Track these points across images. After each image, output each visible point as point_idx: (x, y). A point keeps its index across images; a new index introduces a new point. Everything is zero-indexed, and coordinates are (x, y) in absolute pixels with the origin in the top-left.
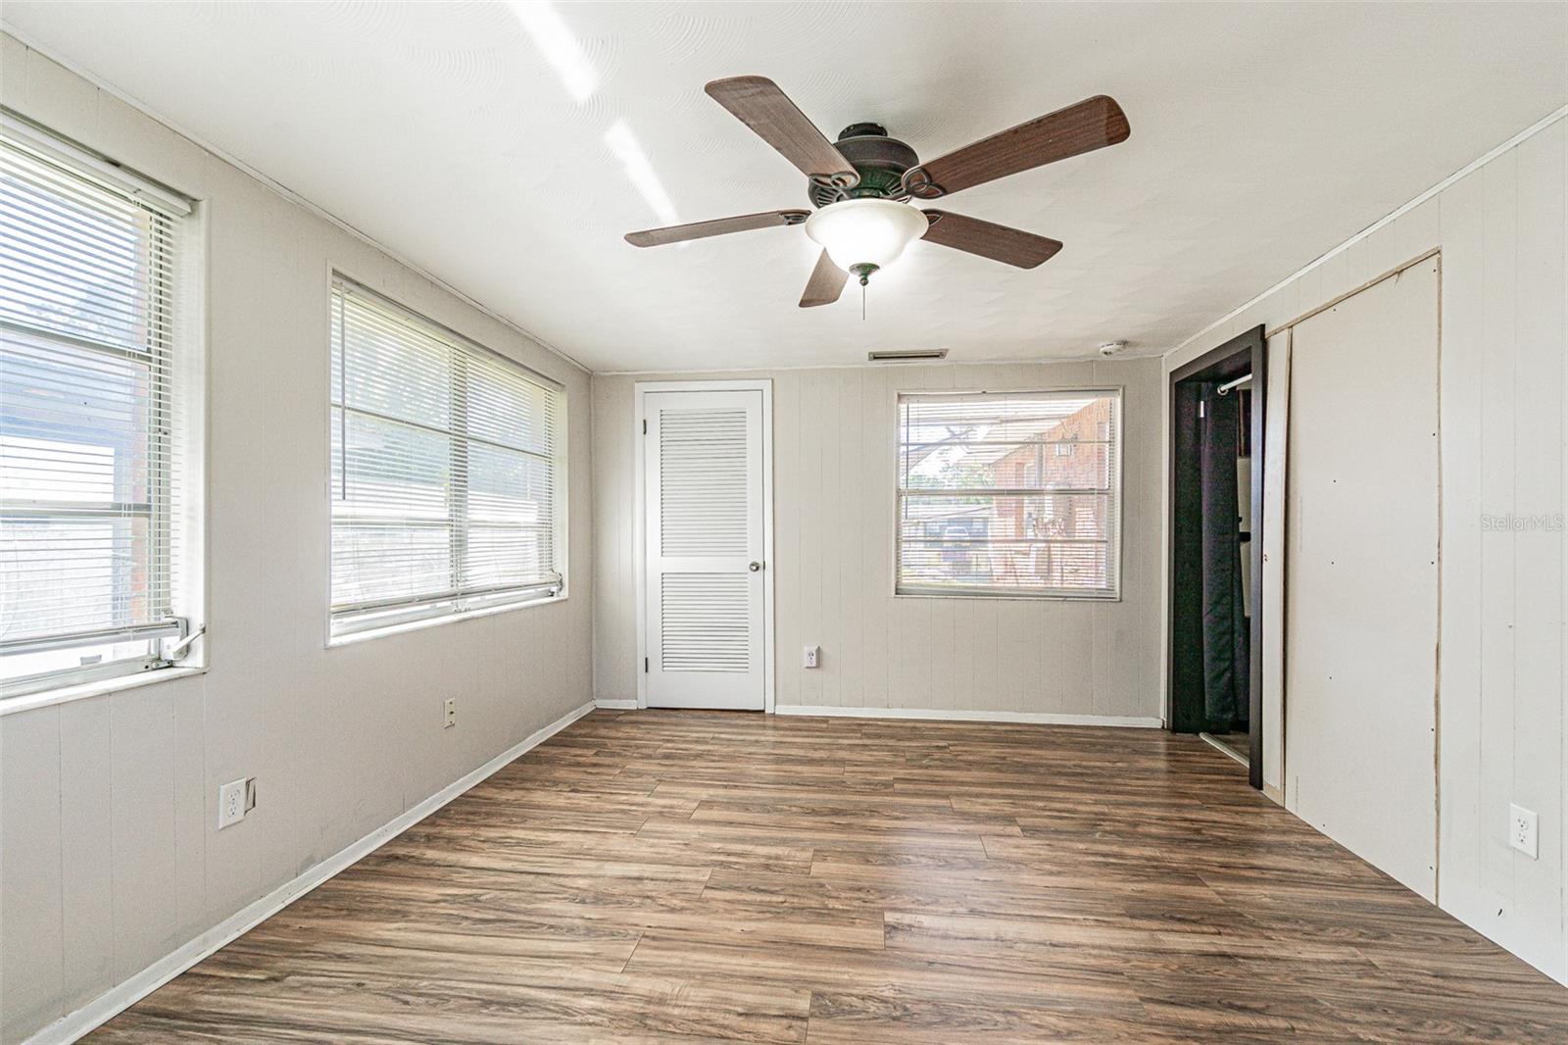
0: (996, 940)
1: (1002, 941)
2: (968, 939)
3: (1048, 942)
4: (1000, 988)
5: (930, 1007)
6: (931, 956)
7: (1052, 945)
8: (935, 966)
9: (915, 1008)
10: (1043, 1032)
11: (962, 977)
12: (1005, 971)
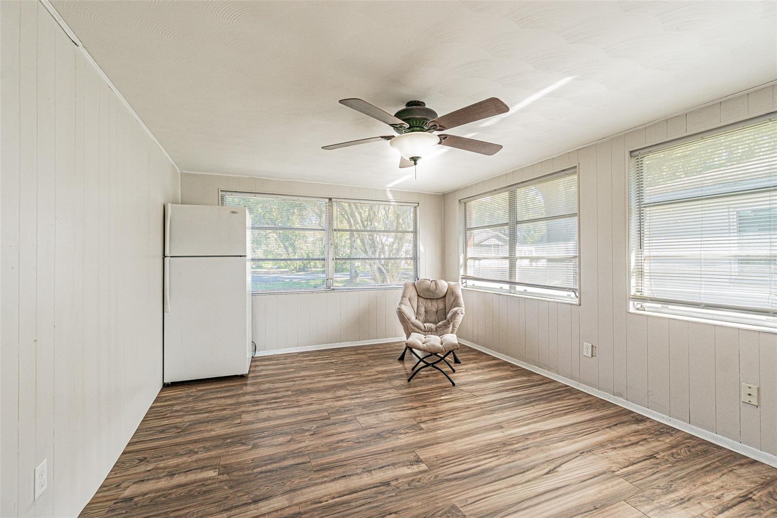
0: (371, 470)
1: (368, 471)
2: (384, 467)
3: (347, 477)
4: (364, 450)
5: (385, 436)
6: (395, 454)
7: (345, 476)
8: (391, 451)
9: (389, 435)
10: (346, 440)
11: (379, 449)
12: (363, 457)
